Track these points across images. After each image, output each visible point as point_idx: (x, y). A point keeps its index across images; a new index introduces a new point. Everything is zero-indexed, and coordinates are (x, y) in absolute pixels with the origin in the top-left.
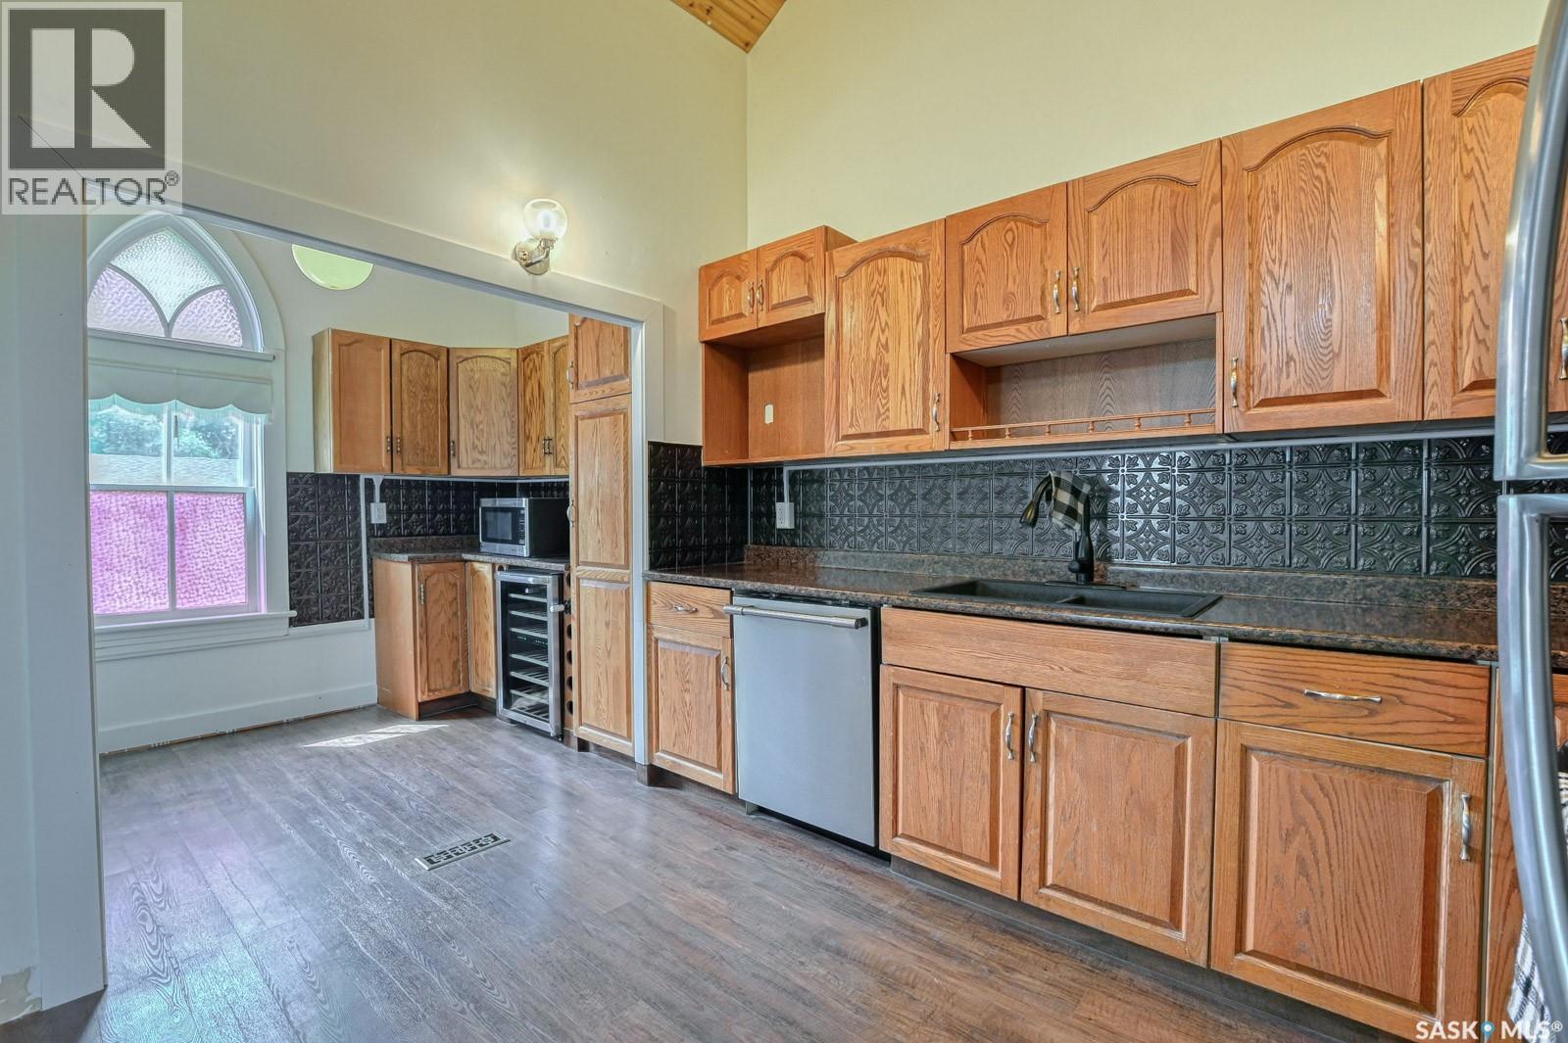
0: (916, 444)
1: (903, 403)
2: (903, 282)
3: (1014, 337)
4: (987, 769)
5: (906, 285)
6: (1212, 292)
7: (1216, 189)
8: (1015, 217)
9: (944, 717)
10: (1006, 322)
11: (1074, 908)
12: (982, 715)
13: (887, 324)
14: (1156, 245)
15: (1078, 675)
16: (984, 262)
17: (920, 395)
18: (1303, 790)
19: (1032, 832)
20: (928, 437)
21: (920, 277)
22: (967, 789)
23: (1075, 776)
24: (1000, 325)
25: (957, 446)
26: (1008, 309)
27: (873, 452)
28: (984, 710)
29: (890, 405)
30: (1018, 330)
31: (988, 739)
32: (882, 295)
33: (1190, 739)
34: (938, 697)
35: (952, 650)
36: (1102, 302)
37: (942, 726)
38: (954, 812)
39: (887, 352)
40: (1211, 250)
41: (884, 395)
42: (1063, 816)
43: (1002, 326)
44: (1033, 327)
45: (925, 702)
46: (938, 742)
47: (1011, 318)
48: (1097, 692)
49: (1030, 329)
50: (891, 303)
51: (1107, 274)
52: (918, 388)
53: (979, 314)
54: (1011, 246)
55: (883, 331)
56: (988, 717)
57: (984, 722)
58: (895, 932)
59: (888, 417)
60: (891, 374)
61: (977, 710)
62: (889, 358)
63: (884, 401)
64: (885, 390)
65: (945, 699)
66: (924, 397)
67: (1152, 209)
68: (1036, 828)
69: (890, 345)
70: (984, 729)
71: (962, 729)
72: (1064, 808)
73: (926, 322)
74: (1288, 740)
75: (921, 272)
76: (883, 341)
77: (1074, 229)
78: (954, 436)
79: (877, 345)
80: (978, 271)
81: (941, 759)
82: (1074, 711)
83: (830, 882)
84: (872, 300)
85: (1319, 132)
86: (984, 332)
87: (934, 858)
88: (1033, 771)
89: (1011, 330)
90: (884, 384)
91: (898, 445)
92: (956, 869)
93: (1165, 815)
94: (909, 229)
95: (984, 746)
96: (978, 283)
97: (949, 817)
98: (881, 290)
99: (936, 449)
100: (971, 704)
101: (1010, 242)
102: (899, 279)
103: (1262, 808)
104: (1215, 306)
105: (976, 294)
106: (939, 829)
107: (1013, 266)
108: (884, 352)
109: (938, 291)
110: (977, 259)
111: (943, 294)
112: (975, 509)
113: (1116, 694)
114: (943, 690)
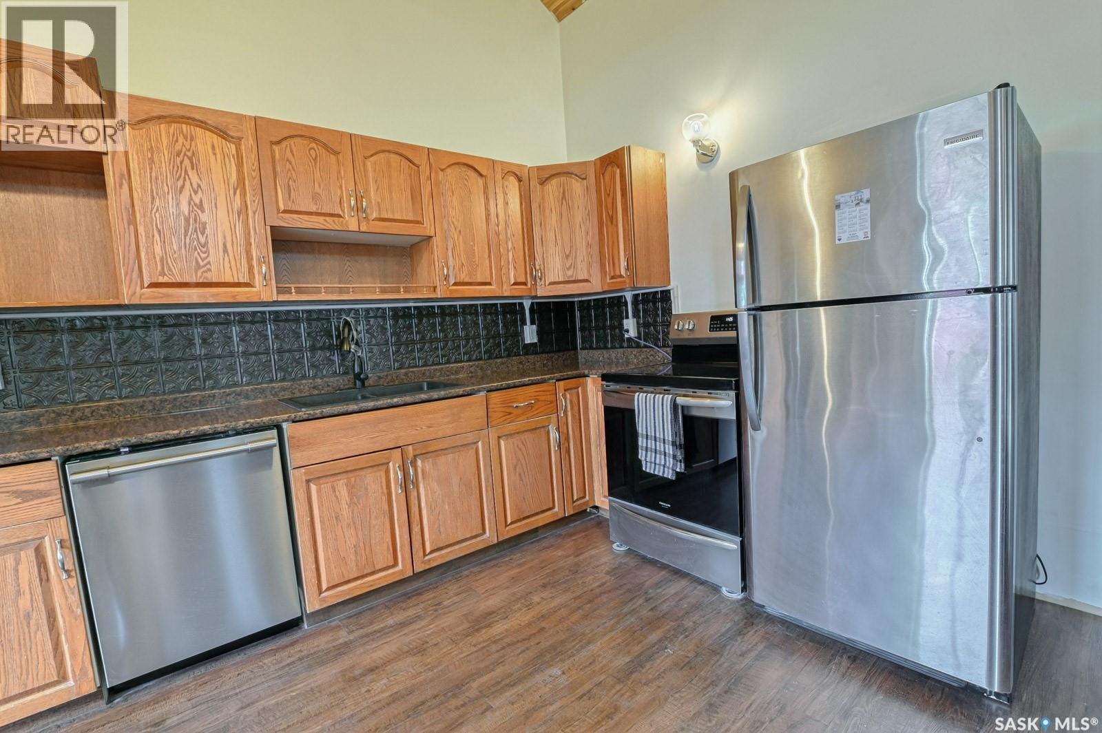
0: (242, 294)
1: (226, 258)
2: (215, 154)
3: (323, 224)
4: (386, 507)
5: (218, 156)
6: (431, 225)
7: (428, 173)
8: (314, 140)
9: (351, 488)
10: (316, 213)
11: (442, 556)
12: (378, 474)
13: (199, 186)
14: (404, 192)
15: (431, 429)
16: (293, 163)
17: (244, 255)
18: (518, 446)
19: (416, 529)
20: (254, 289)
21: (233, 156)
22: (374, 527)
23: (435, 485)
24: (311, 213)
25: (282, 298)
26: (316, 204)
27: (195, 300)
28: (380, 470)
29: (211, 259)
30: (325, 221)
31: (384, 487)
32: (190, 159)
33: (480, 443)
34: (345, 476)
35: (353, 439)
36: (378, 216)
37: (351, 494)
38: (367, 547)
39: (203, 211)
40: (429, 205)
41: (204, 250)
42: (431, 510)
43: (312, 215)
44: (336, 221)
45: (335, 484)
46: (349, 506)
47: (319, 211)
48: (440, 435)
49: (334, 221)
50: (203, 170)
51: (380, 201)
52: (241, 249)
53: (293, 202)
54: (315, 159)
55: (196, 192)
56: (383, 474)
57: (381, 478)
58: (373, 640)
59: (209, 270)
60: (208, 231)
61: (375, 472)
62: (204, 217)
63: (203, 256)
64: (205, 245)
65: (350, 475)
66: (248, 258)
67: (400, 171)
68: (417, 525)
69: (206, 206)
70: (381, 483)
71: (366, 489)
72: (431, 506)
73: (244, 194)
74: (511, 427)
75: (234, 152)
76: (197, 201)
77: (358, 166)
78: (280, 291)
79: (190, 204)
80: (289, 170)
81: (353, 517)
82: (430, 450)
83: (284, 663)
84: (179, 160)
85: (465, 164)
86: (299, 216)
87: (356, 588)
88: (412, 493)
89: (321, 219)
90: (202, 240)
91: (223, 294)
92: (372, 583)
93: (475, 483)
94: (217, 111)
95: (383, 493)
96: (290, 178)
97: (363, 552)
98: (189, 154)
99: (265, 300)
100: (369, 470)
101: (314, 157)
102: (210, 150)
103: (507, 460)
104: (432, 234)
105: (289, 186)
106: (357, 565)
107: (317, 174)
108: (199, 212)
109: (254, 174)
110: (288, 160)
111: (258, 178)
112: (258, 348)
113: (449, 432)
114: (348, 469)
